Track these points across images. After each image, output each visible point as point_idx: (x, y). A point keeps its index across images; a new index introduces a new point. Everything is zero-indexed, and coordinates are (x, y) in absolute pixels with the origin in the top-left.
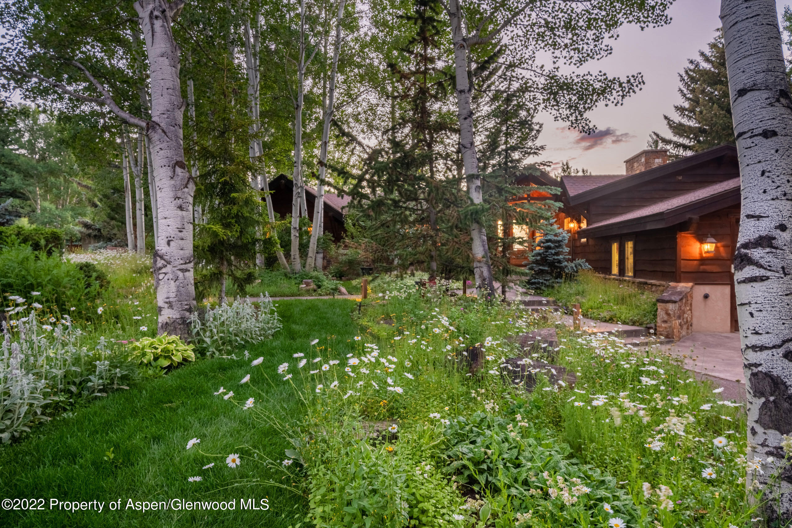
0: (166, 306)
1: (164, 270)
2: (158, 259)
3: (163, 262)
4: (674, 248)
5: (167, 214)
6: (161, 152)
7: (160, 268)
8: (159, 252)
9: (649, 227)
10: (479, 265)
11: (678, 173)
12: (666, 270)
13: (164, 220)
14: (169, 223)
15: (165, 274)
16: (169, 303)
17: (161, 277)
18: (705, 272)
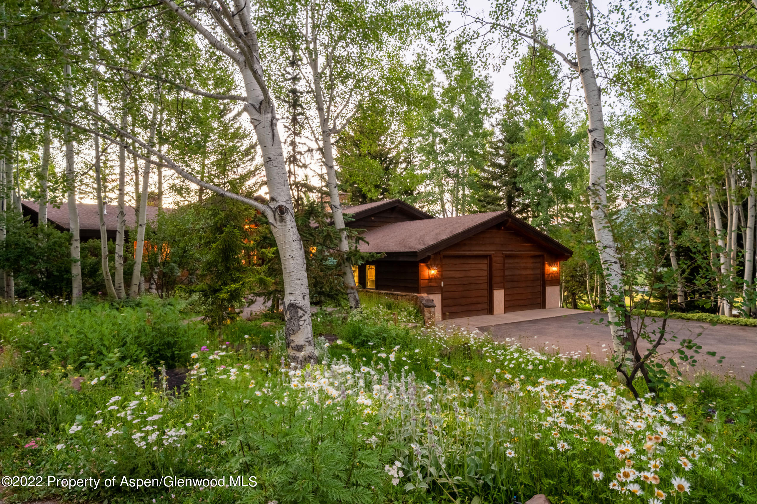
0: (307, 344)
1: (303, 318)
2: (299, 310)
3: (302, 312)
4: (417, 273)
5: (300, 276)
6: (292, 230)
7: (301, 317)
8: (298, 305)
9: (401, 259)
10: (352, 291)
11: (372, 216)
12: (409, 286)
13: (298, 281)
14: (302, 283)
15: (305, 320)
16: (309, 342)
17: (301, 323)
18: (431, 287)
